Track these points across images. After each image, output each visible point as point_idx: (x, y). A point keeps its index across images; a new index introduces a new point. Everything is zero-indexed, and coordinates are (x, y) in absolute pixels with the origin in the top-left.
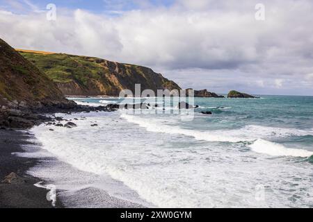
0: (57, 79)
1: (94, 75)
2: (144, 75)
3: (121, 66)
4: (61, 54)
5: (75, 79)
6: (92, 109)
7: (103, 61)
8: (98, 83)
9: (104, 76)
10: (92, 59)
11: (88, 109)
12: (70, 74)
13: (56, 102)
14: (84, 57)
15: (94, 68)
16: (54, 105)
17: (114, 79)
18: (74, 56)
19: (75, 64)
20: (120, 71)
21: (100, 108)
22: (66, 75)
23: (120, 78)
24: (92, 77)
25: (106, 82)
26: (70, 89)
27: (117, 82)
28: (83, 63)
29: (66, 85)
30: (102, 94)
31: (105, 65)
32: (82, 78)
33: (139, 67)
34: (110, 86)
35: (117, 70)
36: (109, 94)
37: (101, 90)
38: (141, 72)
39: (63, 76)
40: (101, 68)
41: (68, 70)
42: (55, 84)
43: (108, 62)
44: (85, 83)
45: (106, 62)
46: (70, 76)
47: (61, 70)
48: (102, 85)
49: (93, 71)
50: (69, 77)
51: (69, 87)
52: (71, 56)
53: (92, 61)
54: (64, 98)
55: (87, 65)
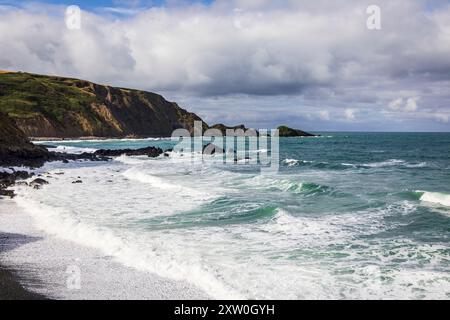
0: (15, 112)
1: (73, 106)
2: (150, 105)
3: (115, 91)
4: (19, 74)
5: (43, 112)
6: (73, 157)
7: (86, 84)
8: (79, 117)
9: (90, 108)
10: (70, 82)
11: (65, 158)
12: (35, 104)
13: (15, 148)
14: (56, 78)
15: (74, 95)
16: (12, 153)
17: (105, 112)
18: (42, 77)
19: (43, 89)
20: (113, 99)
21: (86, 156)
22: (28, 106)
23: (115, 110)
24: (69, 109)
25: (93, 116)
26: (36, 129)
27: (109, 115)
28: (55, 87)
29: (28, 122)
30: (87, 134)
31: (90, 90)
32: (54, 111)
33: (142, 92)
34: (99, 123)
35: (109, 97)
36: (99, 134)
37: (86, 129)
38: (146, 101)
39: (24, 108)
40: (84, 94)
41: (32, 99)
42: (13, 120)
43: (95, 85)
44: (60, 118)
45: (92, 86)
46: (34, 107)
47: (21, 98)
48: (86, 121)
49: (71, 99)
50: (34, 109)
51: (33, 124)
52: (37, 76)
53: (70, 85)
54: (27, 142)
55: (62, 90)
